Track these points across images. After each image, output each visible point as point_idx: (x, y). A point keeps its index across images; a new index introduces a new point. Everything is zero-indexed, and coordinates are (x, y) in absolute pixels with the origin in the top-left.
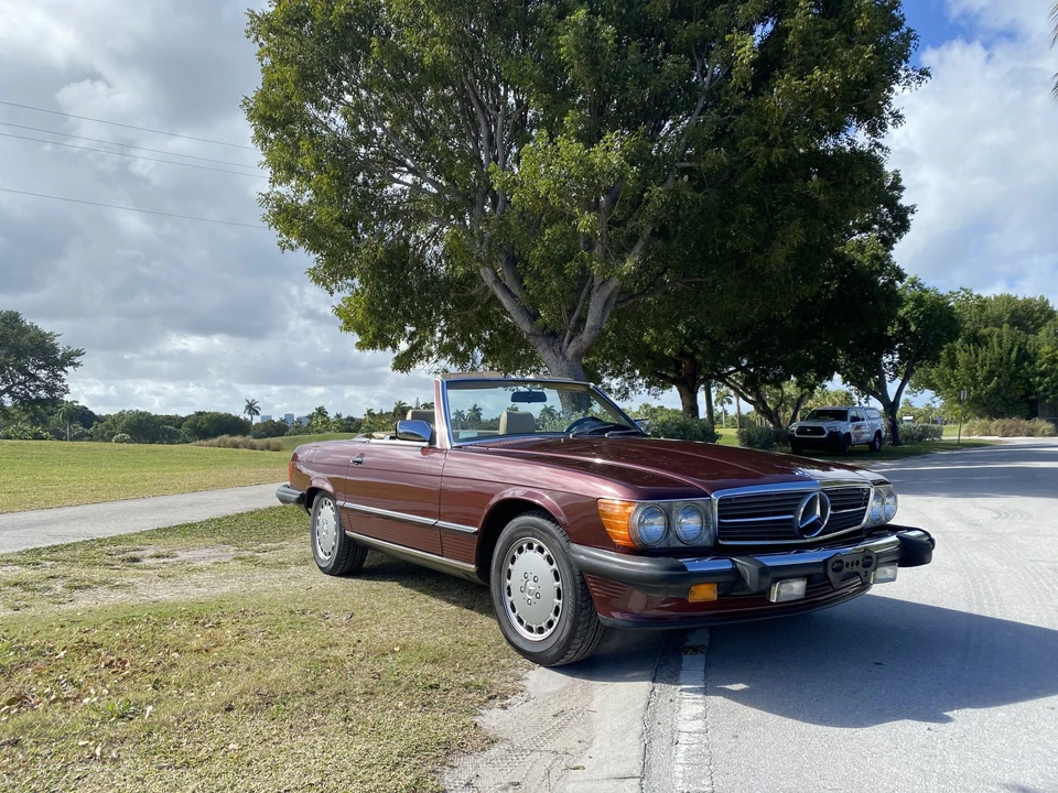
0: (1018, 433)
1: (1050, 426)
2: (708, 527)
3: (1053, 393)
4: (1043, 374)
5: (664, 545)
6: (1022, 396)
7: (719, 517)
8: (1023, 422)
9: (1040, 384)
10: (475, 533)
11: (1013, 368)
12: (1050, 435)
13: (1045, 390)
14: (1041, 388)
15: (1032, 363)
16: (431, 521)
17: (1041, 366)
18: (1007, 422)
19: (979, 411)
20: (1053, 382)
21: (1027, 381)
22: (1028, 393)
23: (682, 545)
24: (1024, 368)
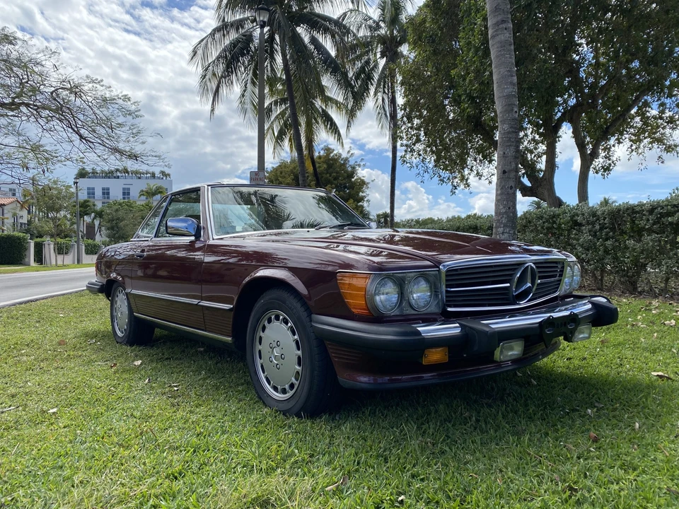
2: (437, 296)
5: (397, 313)
7: (447, 286)
10: (230, 310)
16: (195, 302)
23: (413, 312)
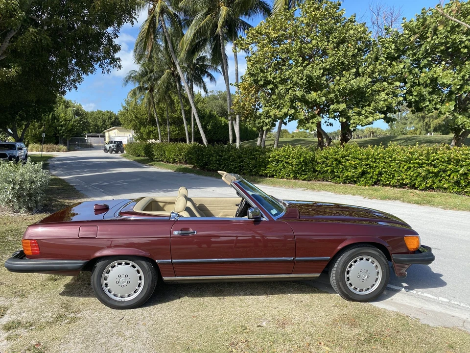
0: (53, 150)
1: (65, 148)
3: (66, 134)
4: (62, 126)
6: (53, 134)
8: (55, 146)
9: (61, 130)
11: (50, 122)
12: (66, 151)
13: (63, 132)
14: (61, 131)
15: (58, 120)
17: (61, 122)
18: (49, 146)
19: (35, 140)
20: (66, 129)
21: (56, 128)
22: (56, 134)
24: (55, 123)
